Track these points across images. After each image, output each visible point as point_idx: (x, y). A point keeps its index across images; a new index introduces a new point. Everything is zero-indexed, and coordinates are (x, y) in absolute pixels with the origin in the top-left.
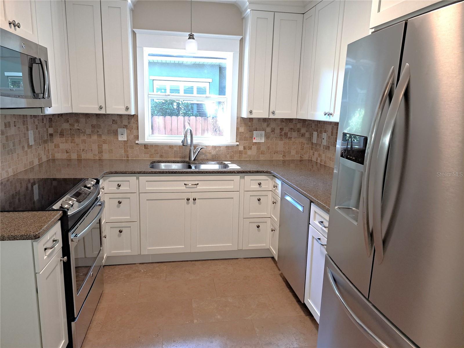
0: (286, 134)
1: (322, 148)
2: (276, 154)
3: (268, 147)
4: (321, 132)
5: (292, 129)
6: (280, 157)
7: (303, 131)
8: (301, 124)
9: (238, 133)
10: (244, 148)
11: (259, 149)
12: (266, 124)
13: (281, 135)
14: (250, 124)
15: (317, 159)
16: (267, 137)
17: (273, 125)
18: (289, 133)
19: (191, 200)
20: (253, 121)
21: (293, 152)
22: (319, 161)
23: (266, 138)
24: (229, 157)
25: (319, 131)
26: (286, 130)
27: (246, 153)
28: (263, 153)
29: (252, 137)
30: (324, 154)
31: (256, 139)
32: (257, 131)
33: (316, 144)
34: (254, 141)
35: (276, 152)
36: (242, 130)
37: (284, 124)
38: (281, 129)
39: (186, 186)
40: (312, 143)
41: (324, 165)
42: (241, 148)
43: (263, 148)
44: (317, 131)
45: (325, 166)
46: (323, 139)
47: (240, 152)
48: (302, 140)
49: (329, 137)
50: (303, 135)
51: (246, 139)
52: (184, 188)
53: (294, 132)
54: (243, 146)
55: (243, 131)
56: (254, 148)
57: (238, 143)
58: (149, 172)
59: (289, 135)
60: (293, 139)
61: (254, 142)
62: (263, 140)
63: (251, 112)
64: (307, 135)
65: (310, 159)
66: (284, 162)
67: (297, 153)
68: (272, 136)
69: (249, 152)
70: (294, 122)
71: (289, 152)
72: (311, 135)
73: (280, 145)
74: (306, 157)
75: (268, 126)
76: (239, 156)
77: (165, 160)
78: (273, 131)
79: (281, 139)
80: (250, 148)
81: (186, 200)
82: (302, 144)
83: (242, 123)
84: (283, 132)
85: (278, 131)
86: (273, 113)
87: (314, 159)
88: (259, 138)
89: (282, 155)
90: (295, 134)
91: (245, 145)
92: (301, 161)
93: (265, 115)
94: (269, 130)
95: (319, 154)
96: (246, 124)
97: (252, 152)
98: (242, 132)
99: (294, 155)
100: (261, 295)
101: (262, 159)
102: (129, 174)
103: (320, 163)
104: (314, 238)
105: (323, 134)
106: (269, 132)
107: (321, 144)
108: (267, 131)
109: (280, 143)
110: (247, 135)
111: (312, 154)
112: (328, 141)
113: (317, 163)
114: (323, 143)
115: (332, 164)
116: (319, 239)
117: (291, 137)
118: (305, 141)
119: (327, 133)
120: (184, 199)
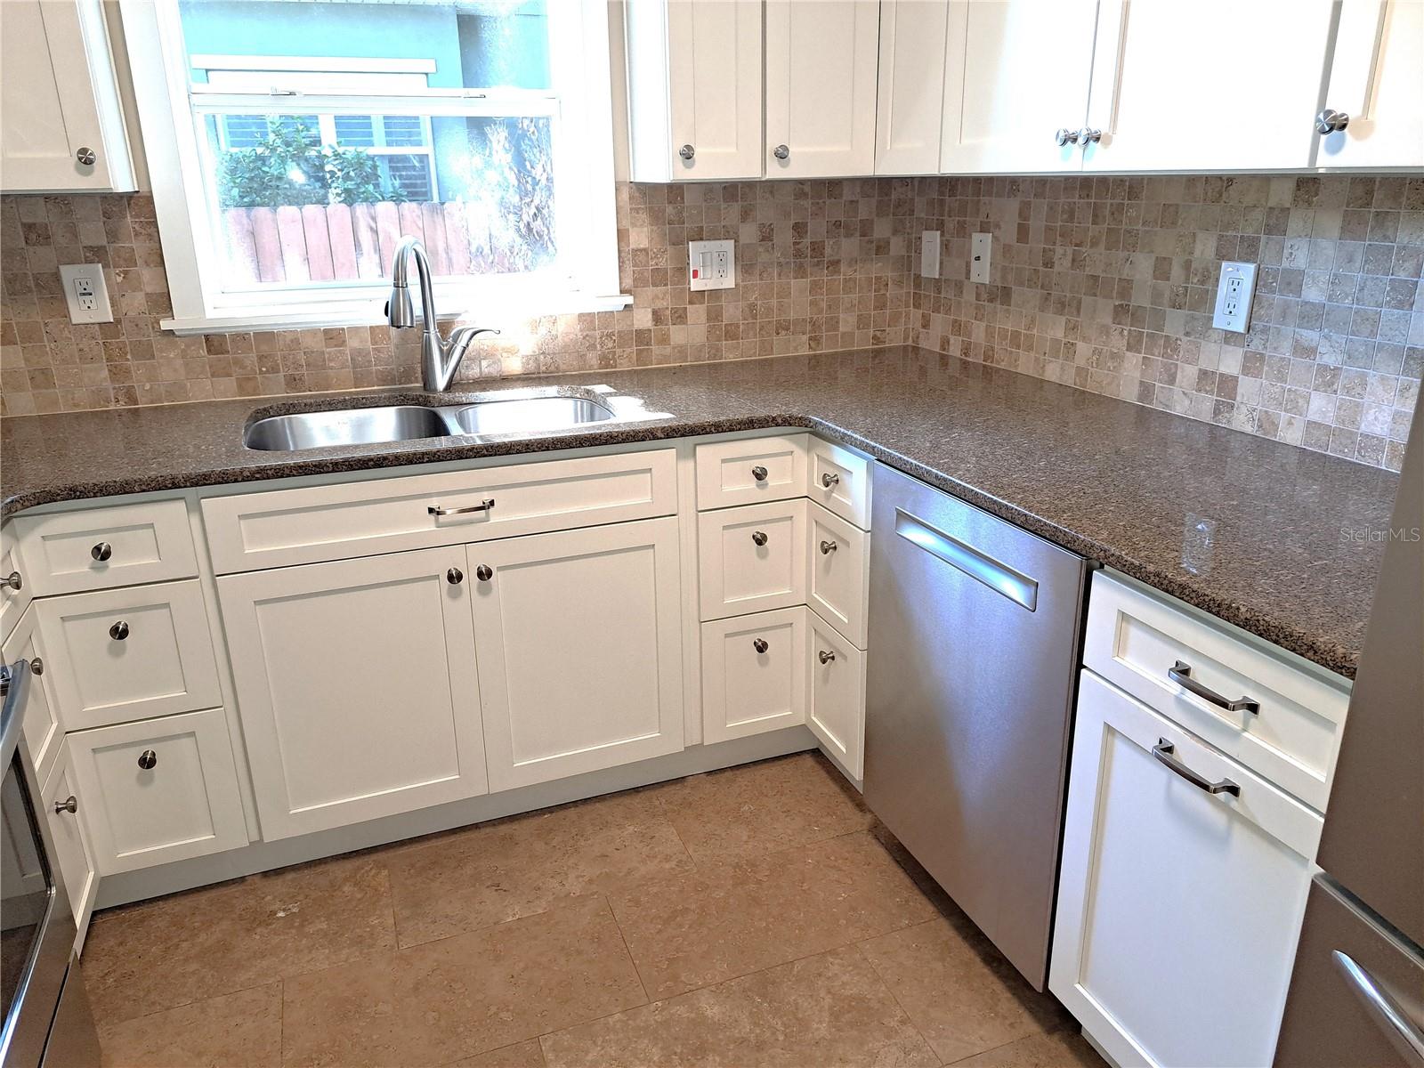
0: (817, 249)
1: (969, 296)
2: (784, 332)
3: (752, 307)
4: (963, 231)
5: (837, 224)
6: (797, 346)
7: (882, 229)
8: (874, 202)
9: (627, 255)
10: (657, 317)
11: (714, 316)
12: (735, 209)
13: (798, 254)
14: (669, 209)
15: (945, 343)
16: (745, 263)
17: (765, 212)
18: (829, 244)
19: (470, 578)
20: (683, 199)
21: (847, 322)
22: (955, 351)
23: (739, 268)
24: (595, 362)
25: (951, 224)
26: (817, 230)
27: (664, 340)
28: (731, 333)
29: (682, 270)
30: (981, 320)
31: (701, 274)
32: (702, 239)
33: (937, 285)
34: (695, 285)
35: (783, 327)
36: (640, 238)
38: (799, 229)
39: (437, 520)
40: (918, 277)
41: (984, 366)
42: (643, 320)
43: (732, 313)
44: (940, 226)
45: (988, 373)
46: (978, 258)
47: (641, 337)
48: (877, 268)
49: (1007, 249)
50: (881, 248)
51: (659, 278)
52: (429, 526)
53: (848, 235)
54: (650, 310)
55: (644, 244)
56: (697, 313)
57: (629, 300)
58: (246, 473)
59: (828, 251)
60: (843, 268)
61: (692, 289)
62: (729, 282)
63: (688, 155)
64: (897, 246)
65: (910, 342)
66: (814, 361)
67: (862, 322)
68: (764, 257)
69: (678, 335)
70: (847, 195)
71: (833, 324)
72: (915, 246)
73: (798, 296)
74: (894, 338)
75: (745, 215)
76: (639, 352)
77: (311, 397)
78: (766, 236)
79: (800, 272)
80: (680, 317)
81: (444, 577)
82: (881, 283)
83: (637, 211)
84: (807, 241)
85: (784, 237)
86: (782, 155)
87: (930, 343)
88: (712, 273)
89: (805, 338)
90: (849, 246)
91: (659, 304)
92: (877, 353)
93: (744, 166)
94: (749, 233)
95: (955, 321)
96: (656, 217)
97: (691, 333)
98: (645, 250)
99: (850, 330)
100: (833, 953)
101: (730, 357)
102: (144, 491)
103: (963, 357)
104: (1113, 734)
105: (976, 237)
106: (754, 242)
107: (964, 279)
108: (744, 240)
109: (797, 285)
110: (666, 262)
111: (918, 325)
112: (999, 266)
113: (944, 360)
114: (974, 278)
115: (1025, 364)
116: (1166, 750)
117: (836, 258)
118: (889, 274)
119: (997, 233)
120: (437, 577)
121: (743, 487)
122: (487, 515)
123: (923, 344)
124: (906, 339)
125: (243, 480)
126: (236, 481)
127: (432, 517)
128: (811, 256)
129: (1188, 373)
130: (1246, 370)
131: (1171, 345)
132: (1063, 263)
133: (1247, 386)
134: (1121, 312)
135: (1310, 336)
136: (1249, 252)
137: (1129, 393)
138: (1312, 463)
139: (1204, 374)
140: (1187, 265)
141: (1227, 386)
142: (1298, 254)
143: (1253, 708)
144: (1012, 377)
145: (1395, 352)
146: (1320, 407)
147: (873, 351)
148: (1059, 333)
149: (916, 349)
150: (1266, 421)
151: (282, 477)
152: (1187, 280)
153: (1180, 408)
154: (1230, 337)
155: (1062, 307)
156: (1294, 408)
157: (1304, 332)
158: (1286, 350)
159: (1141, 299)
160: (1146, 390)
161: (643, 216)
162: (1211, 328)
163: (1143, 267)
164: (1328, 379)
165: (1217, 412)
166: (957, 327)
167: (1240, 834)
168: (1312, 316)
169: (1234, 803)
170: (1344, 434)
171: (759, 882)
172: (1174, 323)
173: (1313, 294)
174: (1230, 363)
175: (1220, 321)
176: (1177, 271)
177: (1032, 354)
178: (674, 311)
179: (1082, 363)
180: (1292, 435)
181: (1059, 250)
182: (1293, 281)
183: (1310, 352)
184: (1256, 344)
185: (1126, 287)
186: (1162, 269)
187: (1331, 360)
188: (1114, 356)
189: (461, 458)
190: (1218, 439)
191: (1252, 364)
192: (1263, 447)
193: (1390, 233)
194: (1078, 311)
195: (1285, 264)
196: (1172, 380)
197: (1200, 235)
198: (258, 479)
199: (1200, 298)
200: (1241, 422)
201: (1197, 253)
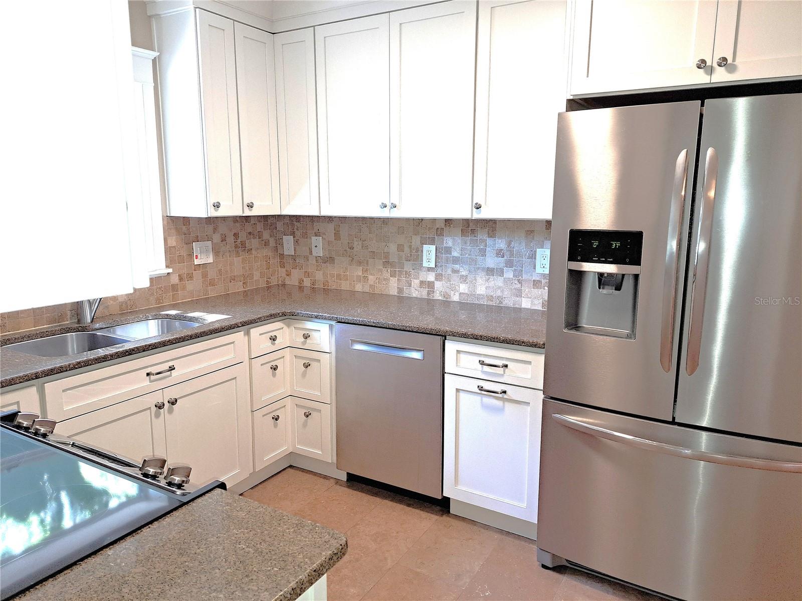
0: (243, 244)
1: (312, 261)
2: (233, 281)
3: (220, 271)
4: (305, 235)
5: (250, 233)
6: (238, 287)
7: (266, 235)
8: (262, 224)
9: (168, 250)
10: (181, 279)
11: (205, 275)
12: (211, 228)
13: (236, 247)
14: (184, 228)
15: (301, 281)
16: (216, 252)
17: (223, 228)
18: (247, 242)
19: (167, 405)
20: (189, 223)
21: (257, 275)
22: (307, 283)
23: (214, 253)
24: (154, 302)
25: (298, 233)
26: (243, 236)
27: (184, 288)
28: (212, 283)
29: (191, 255)
30: (320, 270)
31: (199, 257)
32: (198, 241)
33: (294, 258)
34: (196, 262)
35: (233, 279)
36: (172, 242)
37: (238, 225)
38: (236, 235)
39: (150, 379)
40: (282, 256)
41: (324, 289)
42: (175, 279)
43: (212, 274)
44: (293, 234)
45: (326, 291)
46: (316, 247)
47: (174, 287)
48: (267, 252)
49: (329, 243)
50: (266, 244)
51: (181, 260)
52: (146, 382)
53: (254, 238)
54: (177, 274)
55: (174, 244)
56: (197, 274)
57: (170, 270)
58: (72, 366)
59: (247, 245)
60: (253, 252)
61: (195, 264)
62: (210, 260)
63: (217, 206)
64: (272, 243)
65: (280, 282)
66: (245, 293)
67: (262, 275)
68: (223, 249)
69: (190, 286)
70: (253, 221)
71: (251, 276)
72: (279, 243)
73: (237, 264)
74: (274, 281)
75: (215, 230)
76: (173, 295)
78: (223, 240)
79: (238, 255)
80: (190, 277)
81: (154, 409)
82: (267, 258)
83: (170, 229)
84: (239, 241)
85: (231, 239)
86: (250, 206)
87: (293, 281)
88: (203, 257)
89: (242, 283)
90: (254, 243)
91: (181, 272)
92: (268, 288)
93: (236, 210)
94: (217, 238)
95: (306, 272)
96: (178, 231)
97: (194, 286)
98: (174, 247)
99: (258, 280)
100: (357, 524)
101: (212, 294)
102: (21, 382)
103: (312, 286)
104: (459, 392)
105: (314, 238)
106: (219, 242)
107: (308, 254)
108: (215, 241)
109: (237, 261)
110: (184, 253)
111: (284, 275)
112: (327, 250)
113: (301, 288)
114: (314, 254)
115: (345, 286)
116: (481, 388)
117: (251, 248)
118: (270, 254)
119: (324, 236)
120: (150, 408)
121: (267, 346)
122: (171, 373)
123: (287, 282)
124: (278, 281)
125: (70, 370)
126: (66, 371)
127: (148, 377)
128: (241, 247)
129: (415, 283)
130: (436, 279)
131: (408, 274)
132: (357, 245)
133: (438, 285)
134: (387, 263)
135: (457, 267)
136: (432, 242)
137: (394, 292)
138: (462, 305)
139: (422, 283)
140: (410, 247)
141: (431, 285)
142: (448, 242)
143: (506, 366)
144: (339, 292)
145: (483, 269)
146: (463, 288)
147: (267, 287)
148: (360, 274)
149: (284, 285)
150: (446, 295)
151: (88, 366)
152: (411, 251)
153: (414, 295)
154: (430, 269)
155: (360, 263)
156: (455, 290)
157: (454, 265)
158: (449, 271)
159: (393, 258)
160: (400, 290)
161: (173, 231)
162: (422, 266)
163: (393, 248)
164: (464, 279)
165: (428, 294)
166: (307, 275)
167: (508, 405)
168: (456, 260)
169: (505, 396)
170: (472, 295)
171: (310, 515)
172: (408, 266)
173: (455, 254)
174: (431, 277)
175: (425, 264)
176: (406, 249)
177: (348, 282)
178: (188, 274)
179: (372, 283)
180: (456, 298)
181: (356, 243)
182: (448, 250)
183: (457, 271)
184: (439, 271)
185: (387, 255)
186: (400, 248)
187: (464, 273)
188: (385, 279)
189: (165, 346)
190: (429, 303)
191: (439, 277)
192: (446, 303)
193: (476, 235)
194: (367, 264)
195: (445, 245)
196: (410, 286)
197: (414, 237)
198: (76, 368)
199: (416, 257)
200: (437, 296)
201: (413, 243)
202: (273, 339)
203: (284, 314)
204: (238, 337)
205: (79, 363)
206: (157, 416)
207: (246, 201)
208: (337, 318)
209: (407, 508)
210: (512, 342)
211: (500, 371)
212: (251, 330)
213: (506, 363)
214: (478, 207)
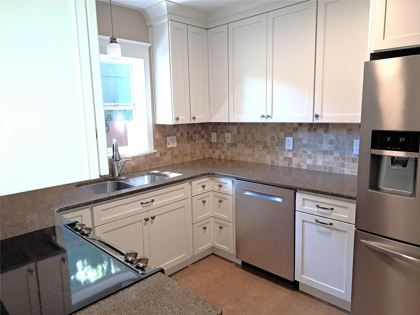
0: (191, 137)
1: (225, 145)
3: (180, 151)
4: (222, 132)
5: (195, 132)
6: (188, 159)
7: (203, 133)
8: (201, 126)
9: (155, 141)
10: (161, 155)
11: (172, 153)
12: (176, 129)
13: (188, 138)
14: (163, 130)
15: (220, 156)
16: (178, 141)
17: (181, 130)
18: (194, 136)
19: (150, 219)
20: (165, 127)
21: (198, 153)
22: (223, 157)
24: (148, 166)
25: (219, 131)
26: (191, 133)
27: (162, 160)
28: (176, 157)
29: (166, 143)
30: (229, 151)
31: (170, 144)
32: (169, 136)
33: (216, 144)
34: (168, 146)
35: (186, 155)
36: (157, 137)
37: (189, 127)
38: (188, 133)
39: (142, 205)
40: (211, 143)
41: (231, 160)
42: (158, 155)
43: (176, 152)
44: (216, 131)
45: (232, 161)
46: (228, 138)
47: (157, 159)
48: (203, 141)
49: (234, 136)
50: (203, 137)
51: (161, 145)
52: (140, 208)
53: (197, 134)
54: (159, 153)
55: (158, 138)
56: (169, 153)
57: (156, 151)
58: (106, 199)
59: (193, 138)
60: (196, 141)
61: (168, 147)
62: (175, 145)
63: (177, 119)
64: (206, 136)
65: (210, 156)
66: (192, 162)
67: (201, 153)
68: (182, 140)
69: (165, 158)
70: (196, 126)
71: (195, 153)
72: (210, 136)
73: (188, 147)
74: (207, 156)
75: (178, 130)
76: (157, 163)
78: (182, 135)
79: (189, 142)
80: (165, 154)
81: (144, 221)
82: (203, 144)
83: (156, 130)
84: (190, 135)
85: (185, 135)
86: (194, 118)
87: (216, 156)
88: (172, 144)
89: (190, 157)
90: (197, 136)
91: (161, 152)
92: (204, 159)
94: (179, 134)
95: (222, 151)
96: (160, 131)
97: (167, 158)
98: (158, 139)
99: (198, 155)
101: (176, 162)
103: (225, 159)
104: (304, 222)
105: (226, 134)
106: (180, 136)
107: (223, 142)
108: (178, 136)
109: (188, 145)
110: (162, 142)
111: (212, 153)
112: (233, 140)
113: (220, 160)
114: (227, 142)
115: (242, 159)
116: (317, 221)
117: (195, 139)
118: (205, 142)
119: (232, 133)
120: (142, 220)
121: (200, 190)
122: (152, 203)
123: (213, 156)
124: (209, 156)
125: (105, 201)
126: (103, 201)
127: (141, 205)
128: (190, 139)
129: (281, 158)
130: (293, 156)
131: (277, 153)
132: (249, 137)
133: (294, 159)
134: (265, 147)
135: (305, 149)
136: (291, 135)
137: (269, 163)
138: (309, 171)
139: (285, 158)
140: (278, 138)
141: (290, 159)
142: (300, 135)
143: (333, 209)
144: (239, 162)
145: (321, 151)
146: (309, 162)
147: (203, 159)
148: (250, 152)
149: (211, 158)
150: (299, 165)
151: (113, 199)
152: (279, 140)
153: (280, 165)
154: (289, 151)
155: (250, 147)
156: (304, 162)
157: (304, 149)
158: (301, 152)
159: (268, 144)
160: (272, 162)
161: (158, 131)
162: (285, 149)
163: (268, 139)
164: (310, 157)
165: (289, 164)
166: (223, 152)
167: (333, 232)
168: (305, 146)
169: (332, 226)
170: (314, 166)
172: (277, 149)
173: (304, 142)
174: (290, 155)
175: (287, 148)
176: (276, 139)
177: (244, 157)
178: (164, 153)
179: (257, 158)
180: (304, 167)
181: (248, 136)
182: (300, 140)
183: (306, 152)
184: (295, 151)
185: (265, 142)
186: (273, 139)
187: (310, 153)
188: (264, 156)
189: (150, 189)
190: (290, 169)
191: (295, 155)
192: (299, 170)
193: (317, 131)
194: (254, 147)
195: (298, 137)
196: (278, 159)
197: (280, 132)
198: (108, 200)
199: (282, 143)
200: (294, 166)
201: (280, 136)
202: (204, 187)
203: (209, 174)
204: (186, 185)
205: (109, 197)
206: (146, 224)
207: (192, 116)
208: (236, 177)
209: (274, 284)
210: (336, 196)
211: (329, 212)
212: (192, 182)
213: (332, 207)
214: (317, 116)
